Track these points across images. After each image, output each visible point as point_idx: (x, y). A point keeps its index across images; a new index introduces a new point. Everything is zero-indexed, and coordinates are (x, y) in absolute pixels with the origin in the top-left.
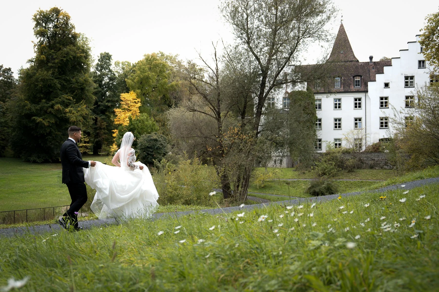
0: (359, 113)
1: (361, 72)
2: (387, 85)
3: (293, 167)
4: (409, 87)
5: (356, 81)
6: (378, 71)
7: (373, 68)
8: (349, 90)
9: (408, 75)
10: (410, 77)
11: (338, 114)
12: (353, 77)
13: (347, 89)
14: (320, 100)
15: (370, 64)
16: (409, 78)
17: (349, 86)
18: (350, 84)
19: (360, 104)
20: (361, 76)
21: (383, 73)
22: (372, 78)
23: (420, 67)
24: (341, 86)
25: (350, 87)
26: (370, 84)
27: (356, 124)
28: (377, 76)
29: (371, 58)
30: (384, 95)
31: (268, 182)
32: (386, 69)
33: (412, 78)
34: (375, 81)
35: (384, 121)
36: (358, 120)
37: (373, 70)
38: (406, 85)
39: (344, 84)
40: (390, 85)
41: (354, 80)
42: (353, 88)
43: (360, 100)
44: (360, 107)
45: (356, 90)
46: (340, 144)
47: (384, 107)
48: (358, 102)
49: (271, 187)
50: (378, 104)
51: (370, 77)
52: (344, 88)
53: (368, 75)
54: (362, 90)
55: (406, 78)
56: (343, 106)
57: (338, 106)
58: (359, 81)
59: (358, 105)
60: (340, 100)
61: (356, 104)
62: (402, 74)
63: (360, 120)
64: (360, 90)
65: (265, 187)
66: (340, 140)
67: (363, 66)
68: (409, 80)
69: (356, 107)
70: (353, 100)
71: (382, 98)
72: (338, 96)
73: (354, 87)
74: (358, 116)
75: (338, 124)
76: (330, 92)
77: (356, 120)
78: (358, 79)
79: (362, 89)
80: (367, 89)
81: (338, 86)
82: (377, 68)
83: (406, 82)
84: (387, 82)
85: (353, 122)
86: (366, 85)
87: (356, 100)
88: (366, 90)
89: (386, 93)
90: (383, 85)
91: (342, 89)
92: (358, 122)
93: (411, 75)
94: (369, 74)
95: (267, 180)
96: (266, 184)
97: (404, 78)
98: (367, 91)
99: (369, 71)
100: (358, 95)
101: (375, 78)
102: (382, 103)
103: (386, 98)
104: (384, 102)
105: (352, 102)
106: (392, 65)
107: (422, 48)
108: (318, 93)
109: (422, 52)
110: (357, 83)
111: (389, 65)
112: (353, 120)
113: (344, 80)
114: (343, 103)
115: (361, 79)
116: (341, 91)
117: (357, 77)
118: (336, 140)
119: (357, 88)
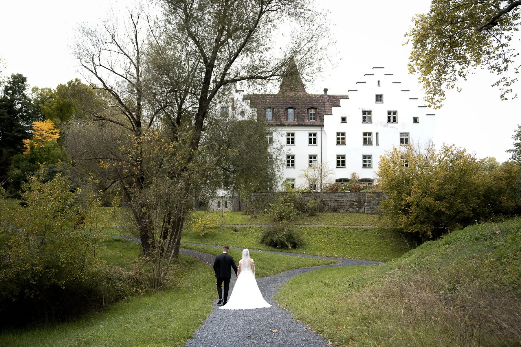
0: (314, 150)
1: (315, 105)
2: (344, 120)
3: (240, 210)
4: (367, 123)
5: (311, 114)
6: (333, 104)
7: (328, 101)
8: (304, 124)
9: (366, 110)
10: (368, 111)
12: (308, 109)
13: (301, 122)
14: (271, 134)
15: (325, 97)
16: (367, 113)
18: (304, 118)
19: (315, 139)
20: (316, 109)
21: (339, 106)
22: (327, 112)
23: (377, 102)
25: (304, 120)
26: (326, 117)
27: (311, 162)
28: (334, 109)
29: (326, 91)
30: (341, 131)
31: (210, 228)
32: (342, 101)
33: (370, 113)
35: (341, 159)
36: (312, 157)
37: (328, 104)
38: (364, 120)
39: (297, 115)
40: (347, 120)
41: (308, 112)
42: (307, 122)
43: (315, 135)
44: (315, 143)
45: (311, 124)
46: (293, 185)
47: (341, 144)
48: (313, 137)
49: (215, 235)
50: (335, 141)
51: (325, 111)
52: (297, 121)
54: (317, 124)
55: (364, 113)
56: (296, 141)
57: (291, 141)
58: (314, 114)
59: (313, 141)
60: (293, 134)
61: (310, 139)
62: (359, 108)
63: (315, 157)
64: (315, 124)
65: (206, 236)
66: (293, 180)
67: (318, 99)
68: (367, 115)
69: (311, 143)
70: (307, 135)
71: (338, 134)
72: (291, 130)
73: (309, 120)
74: (313, 153)
75: (291, 161)
76: (282, 125)
78: (313, 112)
79: (318, 122)
80: (323, 123)
81: (291, 119)
82: (333, 102)
83: (364, 118)
84: (344, 116)
85: (307, 160)
86: (322, 119)
87: (310, 135)
88: (321, 124)
89: (343, 128)
90: (340, 120)
91: (295, 122)
92: (313, 160)
94: (324, 108)
95: (210, 226)
96: (208, 231)
97: (361, 113)
98: (322, 126)
99: (324, 104)
100: (313, 130)
101: (331, 111)
102: (338, 139)
103: (343, 134)
104: (341, 139)
105: (307, 138)
106: (349, 99)
107: (379, 82)
108: (270, 126)
109: (379, 85)
110: (312, 117)
111: (346, 97)
112: (308, 157)
113: (297, 112)
114: (297, 138)
115: (316, 111)
116: (294, 124)
117: (312, 110)
118: (288, 180)
119: (312, 122)
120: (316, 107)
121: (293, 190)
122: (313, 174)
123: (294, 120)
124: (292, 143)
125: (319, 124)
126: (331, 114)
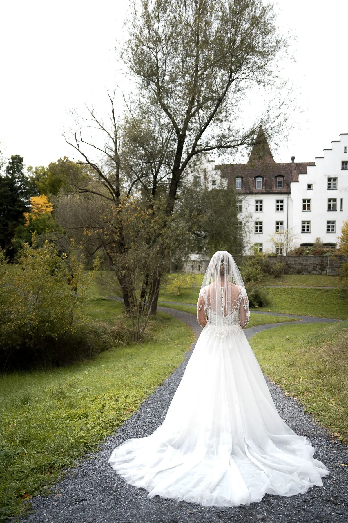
0: (281, 216)
1: (283, 173)
2: (310, 187)
4: (332, 189)
5: (279, 182)
6: (300, 172)
7: (295, 169)
8: (272, 191)
10: (333, 178)
11: (258, 216)
12: (276, 178)
13: (269, 190)
14: (241, 201)
15: (293, 165)
16: (332, 180)
17: (271, 187)
18: (272, 185)
19: (282, 206)
20: (283, 177)
21: (306, 173)
22: (294, 179)
23: (343, 168)
24: (263, 187)
25: (272, 188)
26: (293, 185)
27: (278, 228)
28: (301, 177)
29: (293, 159)
30: (307, 197)
31: (185, 289)
32: (309, 169)
33: (335, 179)
35: (306, 225)
36: (279, 223)
37: (295, 171)
38: (329, 187)
39: (265, 184)
40: (313, 187)
41: (276, 180)
42: (275, 189)
43: (282, 202)
44: (282, 209)
45: (279, 191)
46: (261, 249)
47: (306, 210)
48: (280, 204)
49: (189, 295)
50: (301, 207)
51: (292, 178)
52: (266, 188)
53: (290, 176)
54: (284, 191)
55: (330, 179)
56: (264, 208)
57: (259, 208)
58: (281, 182)
59: (280, 207)
60: (261, 202)
61: (278, 206)
62: (325, 175)
63: (282, 223)
64: (282, 191)
65: (181, 296)
66: (261, 245)
67: (285, 167)
68: (332, 182)
69: (278, 209)
70: (275, 202)
71: (304, 201)
72: (260, 197)
73: (276, 188)
74: (280, 219)
75: (259, 227)
76: (251, 193)
77: (278, 223)
78: (280, 179)
79: (285, 190)
80: (290, 190)
81: (259, 187)
82: (299, 169)
83: (329, 184)
84: (310, 183)
85: (274, 226)
86: (289, 187)
87: (278, 202)
88: (288, 191)
89: (309, 195)
90: (306, 187)
91: (264, 190)
92: (279, 225)
94: (292, 175)
95: (184, 287)
96: (183, 291)
97: (327, 180)
98: (289, 193)
99: (291, 172)
100: (280, 197)
101: (298, 179)
102: (304, 205)
103: (309, 201)
104: (306, 205)
105: (274, 204)
106: (315, 166)
107: (345, 148)
108: (239, 194)
109: (345, 152)
110: (279, 184)
111: (313, 165)
112: (275, 223)
113: (266, 180)
114: (265, 205)
115: (283, 179)
116: (263, 192)
117: (280, 178)
118: (256, 244)
119: (280, 189)
120: (284, 175)
121: (261, 254)
122: (280, 238)
123: (263, 188)
124: (261, 210)
125: (286, 191)
126: (298, 182)
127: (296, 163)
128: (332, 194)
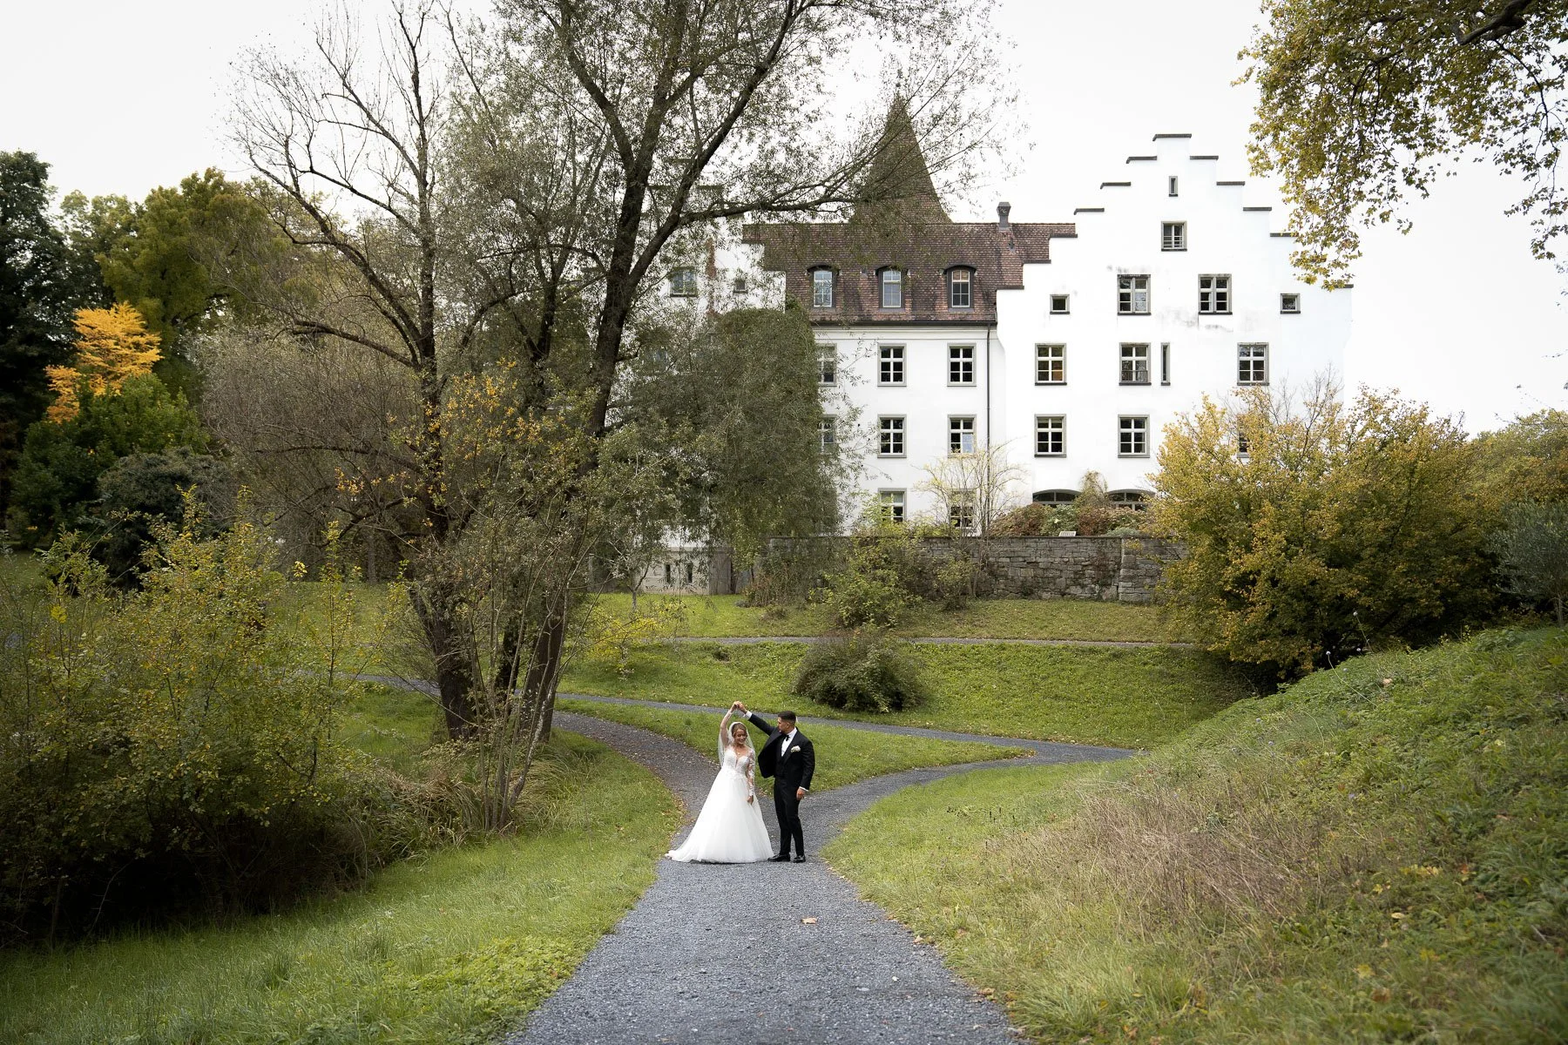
0: (965, 400)
1: (971, 257)
2: (1059, 304)
3: (732, 590)
4: (1133, 314)
5: (957, 285)
6: (1028, 256)
7: (1012, 245)
8: (933, 318)
9: (1131, 272)
10: (1137, 277)
11: (891, 401)
12: (946, 272)
13: (924, 313)
14: (831, 349)
15: (1002, 230)
16: (1133, 283)
17: (931, 303)
18: (936, 297)
19: (968, 366)
20: (973, 270)
21: (1046, 260)
22: (1008, 280)
23: (1166, 247)
24: (903, 303)
25: (934, 305)
26: (1003, 297)
27: (955, 438)
28: (1030, 272)
29: (1004, 210)
30: (1051, 339)
31: (642, 649)
32: (1055, 245)
33: (1142, 281)
34: (1020, 287)
35: (1050, 430)
36: (960, 425)
37: (1012, 252)
38: (1125, 305)
39: (911, 292)
40: (1071, 304)
41: (948, 281)
42: (944, 310)
43: (968, 352)
44: (968, 378)
45: (957, 318)
46: (899, 511)
47: (1050, 381)
48: (961, 360)
49: (655, 672)
50: (1032, 371)
51: (1001, 276)
52: (913, 308)
53: (995, 268)
54: (975, 318)
55: (1124, 280)
56: (909, 370)
57: (892, 372)
58: (965, 285)
59: (961, 372)
60: (899, 352)
61: (955, 366)
62: (1110, 268)
63: (969, 424)
64: (969, 318)
66: (900, 494)
67: (979, 237)
68: (1132, 290)
69: (955, 377)
70: (945, 353)
71: (1042, 350)
72: (892, 337)
73: (949, 307)
74: (962, 411)
75: (892, 436)
76: (866, 323)
77: (955, 424)
78: (961, 278)
79: (977, 313)
80: (994, 315)
81: (893, 304)
82: (1025, 245)
83: (1124, 298)
84: (1060, 292)
85: (945, 431)
86: (991, 303)
87: (954, 352)
88: (989, 318)
89: (1054, 330)
90: (1048, 305)
91: (907, 313)
92: (961, 430)
93: (1139, 273)
94: (1000, 265)
95: (641, 643)
96: (634, 658)
97: (1115, 283)
98: (991, 324)
99: (998, 253)
100: (962, 337)
101: (1021, 277)
102: (1043, 365)
103: (1058, 350)
104: (1050, 364)
105: (943, 362)
106: (1076, 236)
107: (1173, 181)
108: (825, 324)
109: (1173, 194)
110: (960, 295)
111: (1067, 232)
112: (946, 424)
113: (914, 280)
114: (910, 362)
115: (972, 278)
116: (904, 318)
117: (961, 273)
118: (885, 494)
119: (960, 311)
120: (973, 264)
121: (898, 529)
122: (961, 474)
123: (903, 306)
124: (898, 377)
125: (981, 318)
126: (1022, 288)
127: (1015, 225)
128: (1133, 330)
